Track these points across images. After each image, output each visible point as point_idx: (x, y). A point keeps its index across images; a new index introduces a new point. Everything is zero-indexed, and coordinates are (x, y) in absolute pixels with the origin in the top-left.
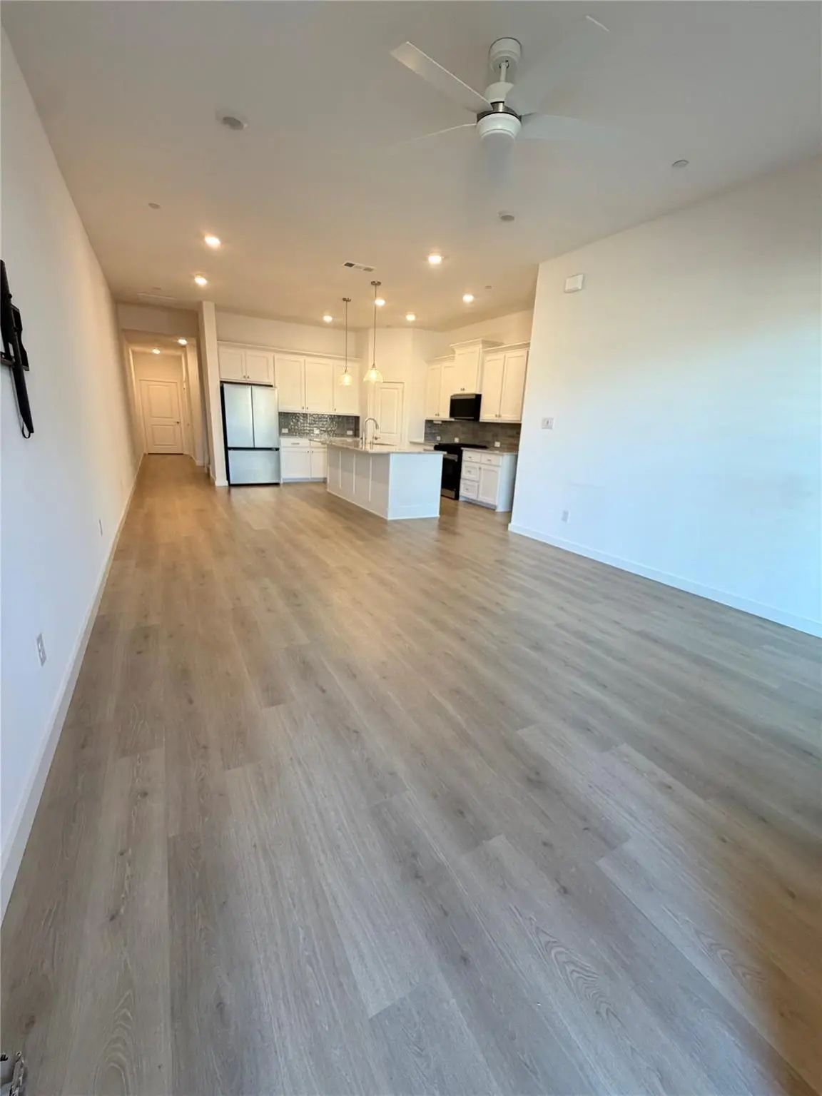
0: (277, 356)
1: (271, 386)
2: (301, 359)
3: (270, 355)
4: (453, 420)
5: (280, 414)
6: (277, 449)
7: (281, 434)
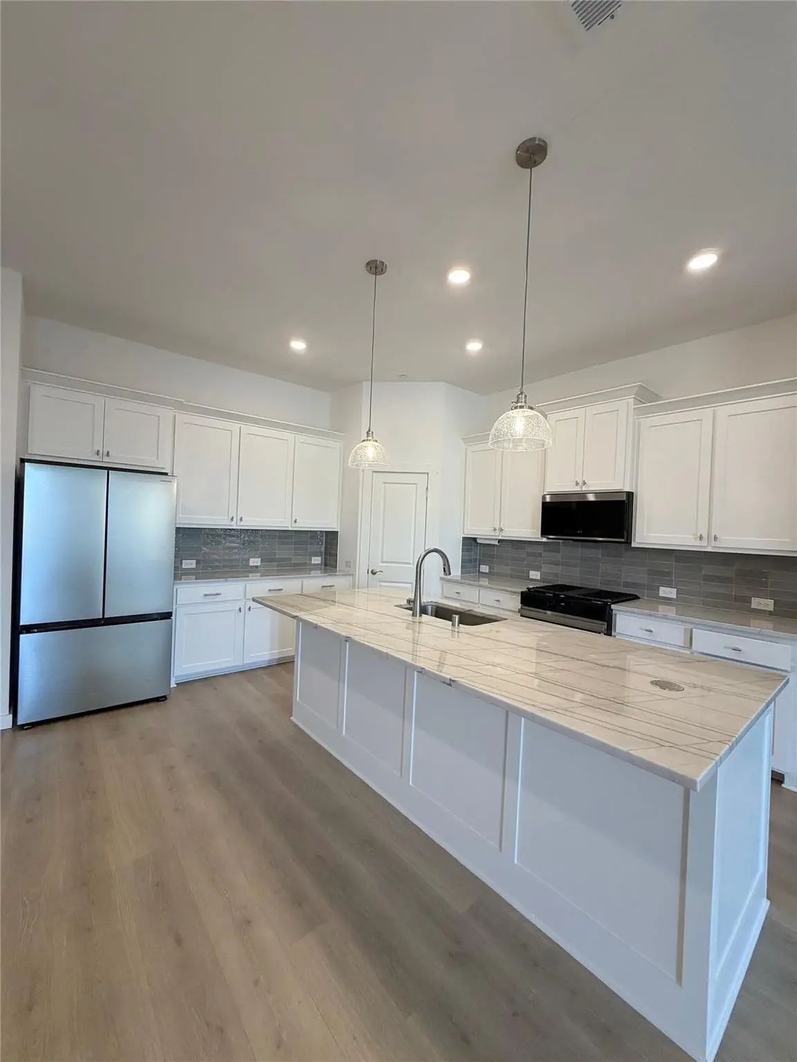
0: (182, 417)
1: (166, 474)
2: (235, 426)
3: (166, 413)
4: (544, 540)
5: (178, 529)
6: (167, 616)
7: (179, 574)
